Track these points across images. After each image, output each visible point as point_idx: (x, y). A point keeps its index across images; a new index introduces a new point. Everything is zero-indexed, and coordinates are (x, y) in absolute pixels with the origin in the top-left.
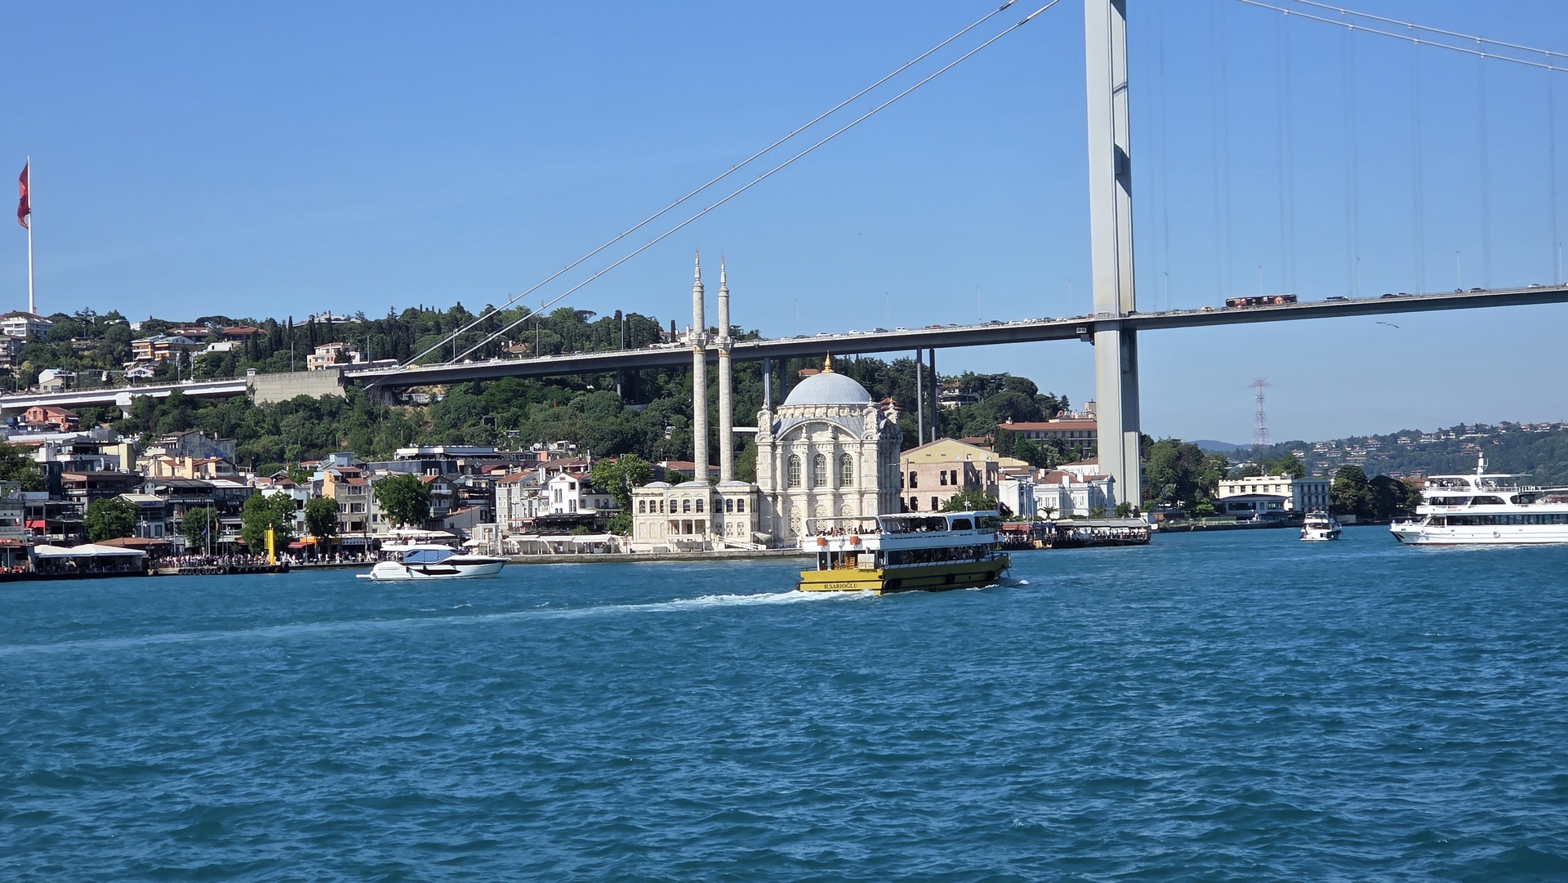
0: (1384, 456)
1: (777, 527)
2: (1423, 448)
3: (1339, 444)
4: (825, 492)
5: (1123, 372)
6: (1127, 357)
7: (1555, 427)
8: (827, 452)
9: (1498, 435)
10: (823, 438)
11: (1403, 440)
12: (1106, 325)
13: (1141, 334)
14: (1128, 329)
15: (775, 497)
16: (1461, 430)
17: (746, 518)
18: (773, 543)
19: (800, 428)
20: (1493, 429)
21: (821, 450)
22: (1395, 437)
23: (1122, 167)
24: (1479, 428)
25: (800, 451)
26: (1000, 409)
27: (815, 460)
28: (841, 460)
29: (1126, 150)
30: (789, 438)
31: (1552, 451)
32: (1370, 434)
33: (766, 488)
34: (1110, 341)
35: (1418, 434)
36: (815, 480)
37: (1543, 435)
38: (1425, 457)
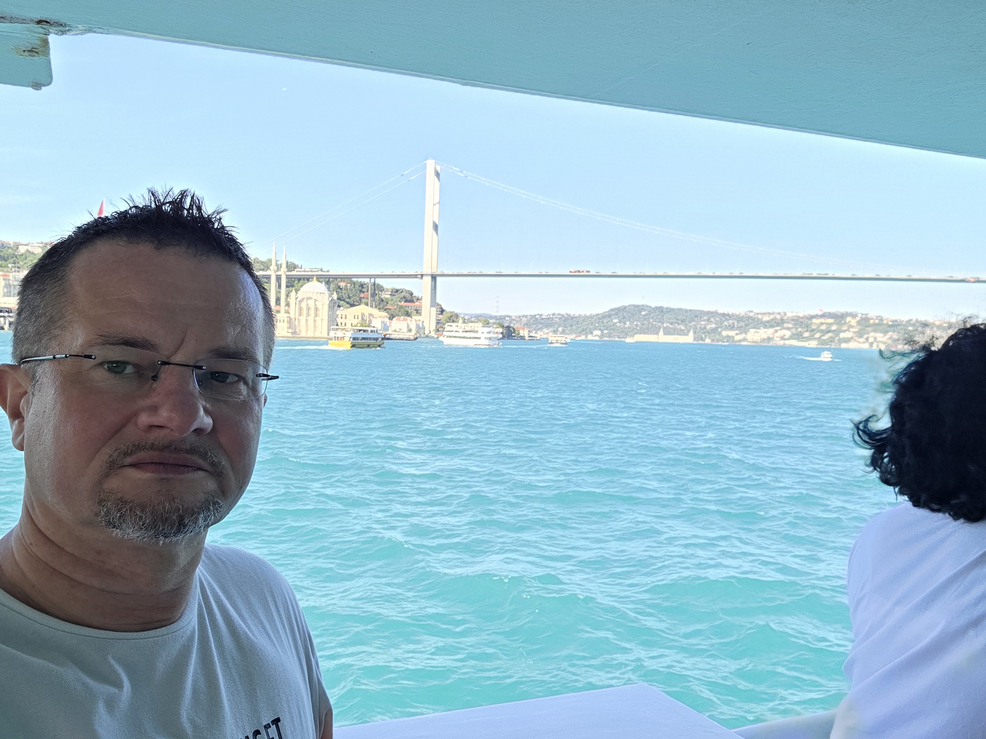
0: (532, 321)
1: (295, 329)
2: (543, 319)
3: (519, 317)
4: (311, 319)
5: (432, 290)
6: (433, 285)
7: (580, 315)
8: (312, 306)
9: (564, 317)
10: (311, 303)
11: (537, 317)
12: (427, 275)
13: (438, 279)
14: (434, 278)
15: (295, 319)
16: (554, 314)
17: (286, 325)
18: (294, 333)
19: (304, 299)
20: (563, 315)
21: (310, 306)
22: (535, 315)
23: (436, 227)
24: (559, 314)
25: (304, 305)
26: (401, 298)
27: (308, 309)
28: (316, 309)
29: (437, 223)
30: (301, 301)
31: (578, 322)
32: (529, 314)
33: (292, 316)
34: (428, 279)
35: (542, 315)
36: (308, 315)
37: (576, 317)
38: (543, 321)
